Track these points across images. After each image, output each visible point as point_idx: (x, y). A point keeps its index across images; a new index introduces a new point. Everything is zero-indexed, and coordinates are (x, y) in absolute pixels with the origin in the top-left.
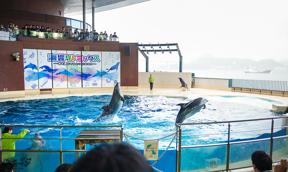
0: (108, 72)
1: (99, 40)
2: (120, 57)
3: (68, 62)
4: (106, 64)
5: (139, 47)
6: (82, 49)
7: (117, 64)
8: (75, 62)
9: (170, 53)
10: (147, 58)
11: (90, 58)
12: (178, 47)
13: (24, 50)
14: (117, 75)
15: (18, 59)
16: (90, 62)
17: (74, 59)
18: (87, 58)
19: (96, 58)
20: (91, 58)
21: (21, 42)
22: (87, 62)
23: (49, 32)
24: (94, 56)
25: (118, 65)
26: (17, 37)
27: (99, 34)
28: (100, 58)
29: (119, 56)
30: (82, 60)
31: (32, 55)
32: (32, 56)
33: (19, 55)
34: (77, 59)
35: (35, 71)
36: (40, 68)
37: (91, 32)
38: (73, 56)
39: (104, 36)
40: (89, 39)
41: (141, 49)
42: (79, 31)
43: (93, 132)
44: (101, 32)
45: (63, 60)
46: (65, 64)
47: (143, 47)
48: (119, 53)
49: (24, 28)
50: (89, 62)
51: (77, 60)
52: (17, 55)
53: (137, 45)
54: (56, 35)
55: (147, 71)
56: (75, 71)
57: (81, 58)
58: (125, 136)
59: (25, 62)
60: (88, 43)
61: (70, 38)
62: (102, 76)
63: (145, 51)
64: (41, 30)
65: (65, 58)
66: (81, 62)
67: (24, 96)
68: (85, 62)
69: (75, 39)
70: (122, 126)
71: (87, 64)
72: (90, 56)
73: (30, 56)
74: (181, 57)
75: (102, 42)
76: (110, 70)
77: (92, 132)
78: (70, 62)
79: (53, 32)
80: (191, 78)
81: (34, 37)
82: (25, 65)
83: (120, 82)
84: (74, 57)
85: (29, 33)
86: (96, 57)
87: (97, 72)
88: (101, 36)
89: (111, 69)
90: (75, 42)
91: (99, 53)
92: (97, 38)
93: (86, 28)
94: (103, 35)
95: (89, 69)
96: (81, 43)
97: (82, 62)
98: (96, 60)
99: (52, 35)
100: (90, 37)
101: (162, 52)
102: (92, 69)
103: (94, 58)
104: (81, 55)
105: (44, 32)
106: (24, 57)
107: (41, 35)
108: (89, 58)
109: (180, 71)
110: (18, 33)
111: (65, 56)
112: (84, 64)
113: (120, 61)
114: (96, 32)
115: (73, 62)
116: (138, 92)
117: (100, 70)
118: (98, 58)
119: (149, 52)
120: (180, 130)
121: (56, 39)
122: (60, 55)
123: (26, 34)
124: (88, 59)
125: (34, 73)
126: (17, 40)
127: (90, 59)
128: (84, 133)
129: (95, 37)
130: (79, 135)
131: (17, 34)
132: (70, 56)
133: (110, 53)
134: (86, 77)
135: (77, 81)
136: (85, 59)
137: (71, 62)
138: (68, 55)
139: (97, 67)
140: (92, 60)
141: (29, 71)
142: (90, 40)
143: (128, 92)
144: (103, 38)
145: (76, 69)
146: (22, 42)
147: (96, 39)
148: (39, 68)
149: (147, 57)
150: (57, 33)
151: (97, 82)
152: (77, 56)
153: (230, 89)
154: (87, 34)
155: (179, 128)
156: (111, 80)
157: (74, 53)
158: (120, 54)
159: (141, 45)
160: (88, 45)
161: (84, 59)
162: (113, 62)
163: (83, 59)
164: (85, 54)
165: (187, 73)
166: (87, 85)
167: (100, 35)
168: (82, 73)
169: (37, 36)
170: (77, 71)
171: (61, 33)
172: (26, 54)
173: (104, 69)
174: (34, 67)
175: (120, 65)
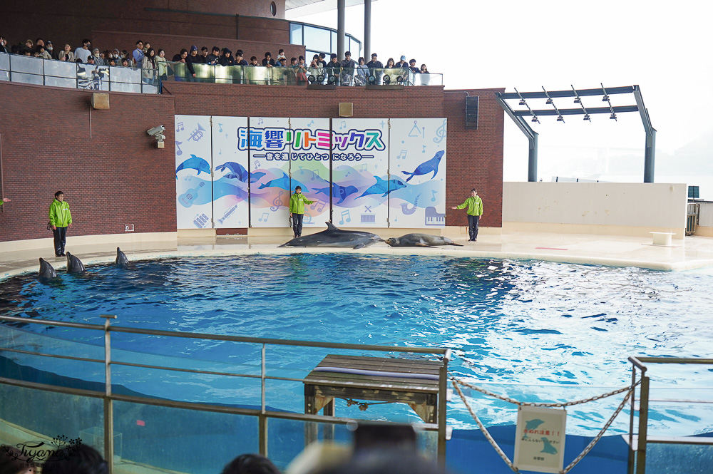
0: (408, 180)
1: (382, 84)
2: (445, 134)
3: (292, 151)
4: (404, 158)
5: (508, 101)
6: (333, 113)
7: (437, 155)
8: (314, 151)
9: (613, 117)
10: (532, 137)
11: (355, 138)
12: (639, 98)
13: (179, 119)
14: (434, 192)
15: (161, 145)
16: (355, 152)
17: (310, 142)
18: (346, 138)
19: (374, 139)
20: (358, 138)
21: (170, 96)
22: (346, 152)
23: (243, 63)
24: (368, 134)
25: (440, 159)
26: (161, 82)
27: (385, 64)
28: (385, 139)
29: (443, 130)
30: (331, 145)
31: (197, 132)
32: (196, 135)
33: (164, 133)
34: (317, 142)
35: (205, 176)
36: (217, 168)
37: (360, 59)
38: (306, 134)
39: (397, 69)
40: (354, 83)
41: (514, 109)
42: (327, 59)
43: (358, 362)
44: (391, 60)
45: (280, 146)
46: (286, 156)
47: (518, 101)
48: (441, 124)
49: (177, 58)
50: (351, 150)
51: (319, 144)
52: (159, 132)
53: (500, 94)
54: (260, 74)
55: (532, 177)
56: (313, 179)
57: (331, 140)
58: (454, 384)
59: (180, 153)
60: (351, 94)
61: (301, 81)
62: (389, 192)
63: (528, 113)
64: (223, 61)
65: (285, 140)
66: (328, 152)
67: (176, 246)
68: (340, 152)
70: (444, 352)
71: (347, 158)
72: (356, 133)
73: (193, 136)
74: (650, 132)
75: (393, 89)
76: (413, 175)
77: (353, 362)
78: (298, 152)
79: (253, 65)
80: (687, 204)
81: (203, 80)
82: (179, 161)
83: (445, 213)
84: (310, 137)
85: (191, 71)
86: (372, 137)
87: (375, 181)
88: (390, 71)
89: (418, 172)
90: (312, 93)
91: (383, 124)
92: (378, 79)
93: (346, 49)
94: (394, 67)
95: (350, 171)
96: (331, 93)
97: (331, 152)
98: (374, 144)
99: (250, 74)
100: (356, 73)
102: (361, 171)
103: (368, 139)
104: (331, 130)
105: (229, 65)
106: (178, 137)
107: (222, 73)
108: (352, 140)
109: (648, 178)
110: (163, 70)
111: (285, 135)
112: (339, 157)
113: (443, 147)
115: (306, 152)
116: (500, 245)
117: (382, 174)
118: (378, 139)
119: (539, 117)
120: (645, 381)
121: (262, 83)
122: (270, 130)
123: (182, 73)
124: (348, 141)
125: (202, 184)
126: (161, 90)
127: (356, 143)
128: (332, 364)
129: (372, 75)
130: (316, 369)
131: (161, 74)
132: (299, 134)
133: (415, 122)
134: (344, 197)
135: (316, 208)
136: (341, 143)
137: (302, 151)
138: (294, 132)
139: (375, 167)
140: (360, 146)
141: (189, 179)
142: (357, 85)
144: (393, 78)
145: (316, 172)
146: (173, 96)
147: (373, 82)
148: (214, 169)
149: (534, 133)
150: (264, 69)
151: (374, 211)
152: (319, 134)
154: (349, 65)
155: (643, 373)
156: (416, 204)
157: (309, 125)
158: (446, 125)
159: (514, 96)
160: (349, 99)
161: (338, 142)
162: (424, 152)
163: (334, 142)
164: (343, 126)
165: (671, 187)
166: (345, 221)
167: (387, 67)
168: (331, 182)
169: (212, 78)
170: (318, 177)
171: (274, 68)
172: (183, 129)
173: (397, 173)
174: (201, 165)
175: (444, 158)
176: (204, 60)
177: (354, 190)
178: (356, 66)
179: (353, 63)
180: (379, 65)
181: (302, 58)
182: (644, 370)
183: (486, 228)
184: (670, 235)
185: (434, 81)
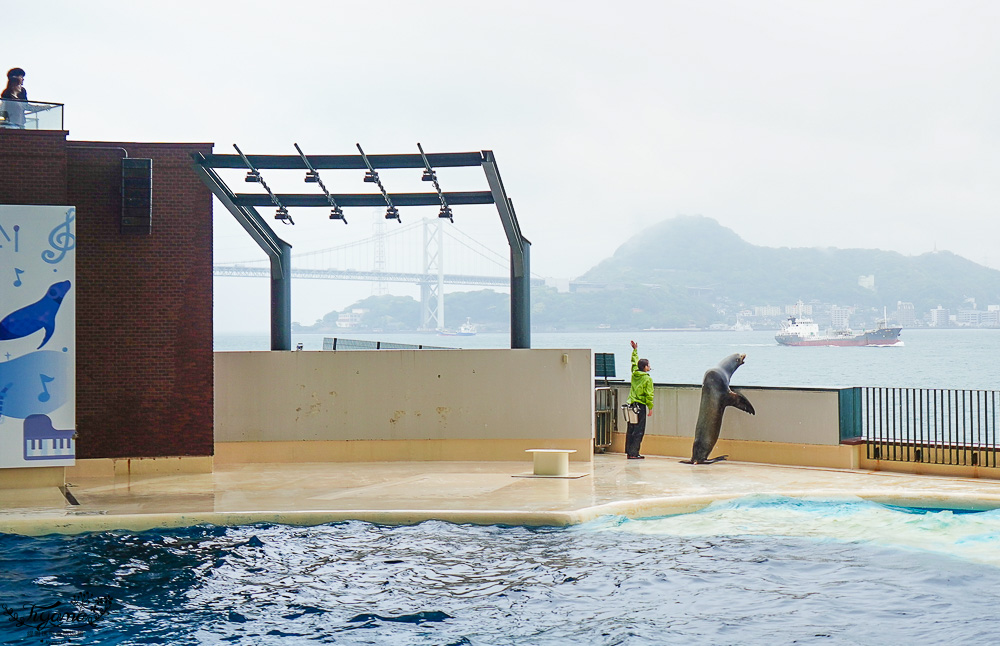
2: (72, 242)
7: (51, 292)
9: (446, 214)
10: (279, 253)
12: (494, 176)
14: (45, 380)
25: (60, 300)
29: (68, 234)
41: (235, 190)
47: (244, 173)
48: (61, 217)
53: (202, 157)
55: (279, 341)
63: (266, 200)
74: (519, 246)
80: (593, 389)
83: (72, 426)
89: (4, 332)
101: (384, 210)
109: (519, 339)
113: (67, 271)
116: (211, 497)
119: (291, 211)
143: (130, 499)
149: (282, 244)
153: (851, 453)
158: (73, 224)
159: (234, 161)
162: (17, 284)
165: (562, 356)
175: (70, 299)
183: (177, 458)
184: (565, 454)
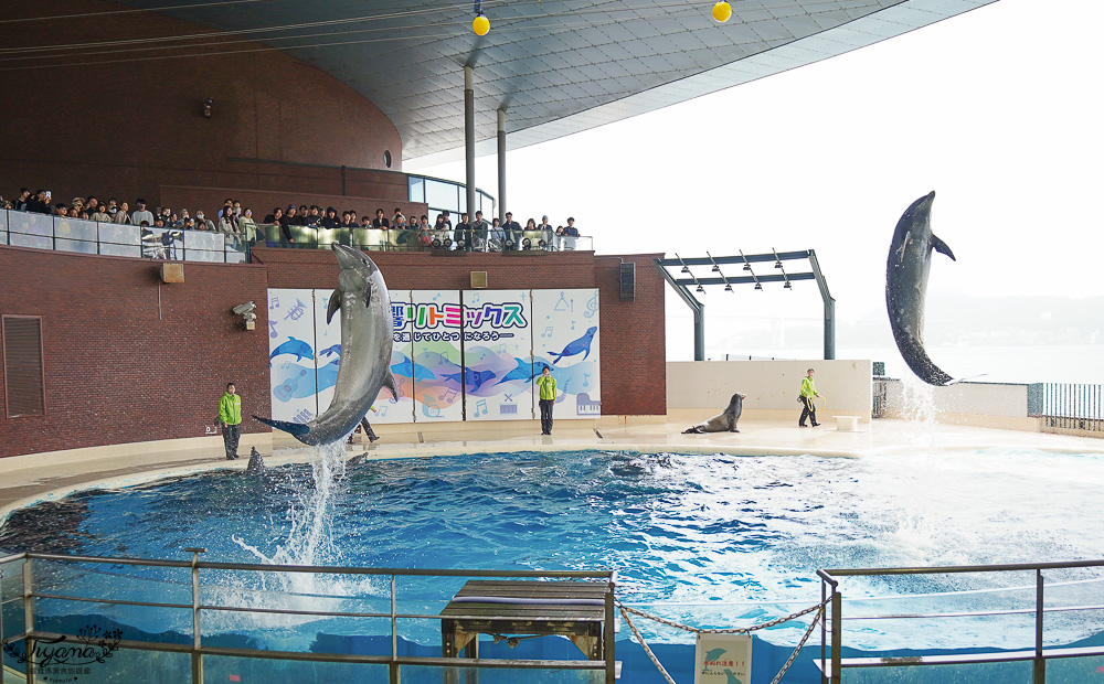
0: (555, 362)
1: (521, 249)
2: (598, 307)
3: (415, 330)
4: (549, 336)
5: (668, 268)
6: (464, 284)
7: (588, 332)
8: (441, 329)
9: (788, 286)
10: (698, 309)
11: (491, 313)
12: (815, 264)
13: (272, 293)
14: (586, 375)
15: (251, 325)
16: (491, 330)
17: (436, 319)
18: (480, 314)
19: (514, 315)
20: (495, 313)
21: (260, 265)
22: (481, 330)
23: (352, 226)
24: (506, 308)
25: (592, 337)
26: (248, 247)
27: (523, 226)
28: (527, 314)
29: (595, 303)
30: (462, 322)
31: (297, 309)
32: (295, 313)
33: (254, 311)
34: (445, 318)
35: (307, 363)
36: (322, 353)
37: (494, 220)
38: (432, 309)
39: (539, 232)
40: (487, 248)
41: (675, 278)
43: (506, 588)
44: (531, 221)
45: (400, 324)
46: (407, 337)
47: (681, 268)
48: (592, 295)
49: (270, 219)
50: (487, 327)
51: (448, 321)
52: (248, 310)
53: (659, 261)
54: (374, 237)
55: (699, 356)
56: (441, 363)
57: (462, 316)
58: (622, 612)
59: (275, 335)
60: (485, 261)
61: (422, 245)
62: (533, 377)
63: (691, 282)
64: (327, 224)
65: (405, 317)
66: (459, 331)
67: (271, 451)
68: (473, 331)
69: (440, 249)
70: (610, 575)
71: (481, 337)
72: (492, 307)
73: (291, 314)
74: (828, 301)
75: (534, 255)
76: (561, 356)
77: (500, 588)
78: (422, 331)
79: (364, 226)
80: (872, 382)
81: (302, 245)
82: (274, 344)
83: (599, 400)
84: (436, 313)
85: (287, 235)
86: (511, 312)
87: (516, 365)
88: (530, 233)
89: (566, 352)
90: (438, 260)
91: (523, 296)
92: (517, 245)
93: (477, 209)
94: (535, 229)
95: (487, 353)
96: (460, 260)
97: (462, 331)
98: (514, 320)
99: (362, 238)
100: (489, 237)
101: (754, 285)
102: (499, 352)
103: (506, 314)
104: (461, 305)
105: (335, 227)
106: (272, 315)
107: (327, 236)
108: (487, 315)
109: (828, 354)
110: (251, 234)
111: (405, 311)
112: (472, 336)
113: (595, 321)
114: (514, 219)
115: (432, 331)
116: (665, 436)
117: (525, 356)
118: (518, 313)
119: (705, 287)
120: (837, 597)
121: (377, 249)
123: (277, 237)
124: (483, 317)
125: (304, 372)
126: (250, 258)
127: (492, 319)
128: (473, 592)
129: (509, 238)
130: (455, 599)
131: (249, 239)
132: (423, 309)
133: (562, 294)
134: (479, 384)
135: (446, 398)
136: (474, 320)
137: (426, 330)
138: (417, 307)
139: (516, 348)
140: (497, 322)
141: (287, 366)
142: (492, 250)
143: (626, 436)
144: (535, 242)
145: (444, 355)
146: (265, 265)
147: (511, 247)
148: (318, 354)
149: (699, 304)
151: (515, 400)
152: (447, 309)
153: (1035, 421)
154: (481, 227)
155: (834, 588)
156: (565, 391)
157: (434, 299)
158: (598, 298)
159: (676, 262)
160: (482, 267)
161: (471, 319)
162: (573, 328)
163: (466, 319)
164: (475, 299)
165: (854, 364)
166: (480, 412)
167: (526, 229)
168: (463, 367)
169: (313, 243)
170: (447, 361)
171: (390, 231)
172: (278, 306)
173: (542, 355)
174: (301, 349)
175: (597, 335)
176: (303, 222)
177: (492, 376)
178: (490, 227)
179: (485, 224)
180: (516, 226)
181: (425, 217)
182: (835, 584)
183: (648, 416)
184: (855, 419)
185: (581, 245)
